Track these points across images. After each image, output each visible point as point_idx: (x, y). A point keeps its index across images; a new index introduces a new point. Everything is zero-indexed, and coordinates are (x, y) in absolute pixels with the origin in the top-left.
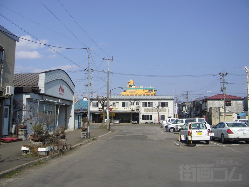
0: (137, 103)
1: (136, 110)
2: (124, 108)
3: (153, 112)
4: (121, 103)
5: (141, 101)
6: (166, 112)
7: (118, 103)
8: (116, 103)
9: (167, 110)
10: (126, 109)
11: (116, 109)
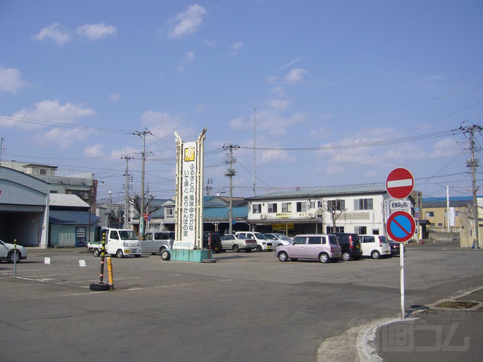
0: (319, 202)
1: (317, 218)
2: (299, 213)
3: (345, 219)
4: (294, 203)
5: (324, 199)
6: (369, 219)
7: (290, 203)
8: (288, 204)
9: (371, 217)
10: (302, 216)
11: (287, 216)
